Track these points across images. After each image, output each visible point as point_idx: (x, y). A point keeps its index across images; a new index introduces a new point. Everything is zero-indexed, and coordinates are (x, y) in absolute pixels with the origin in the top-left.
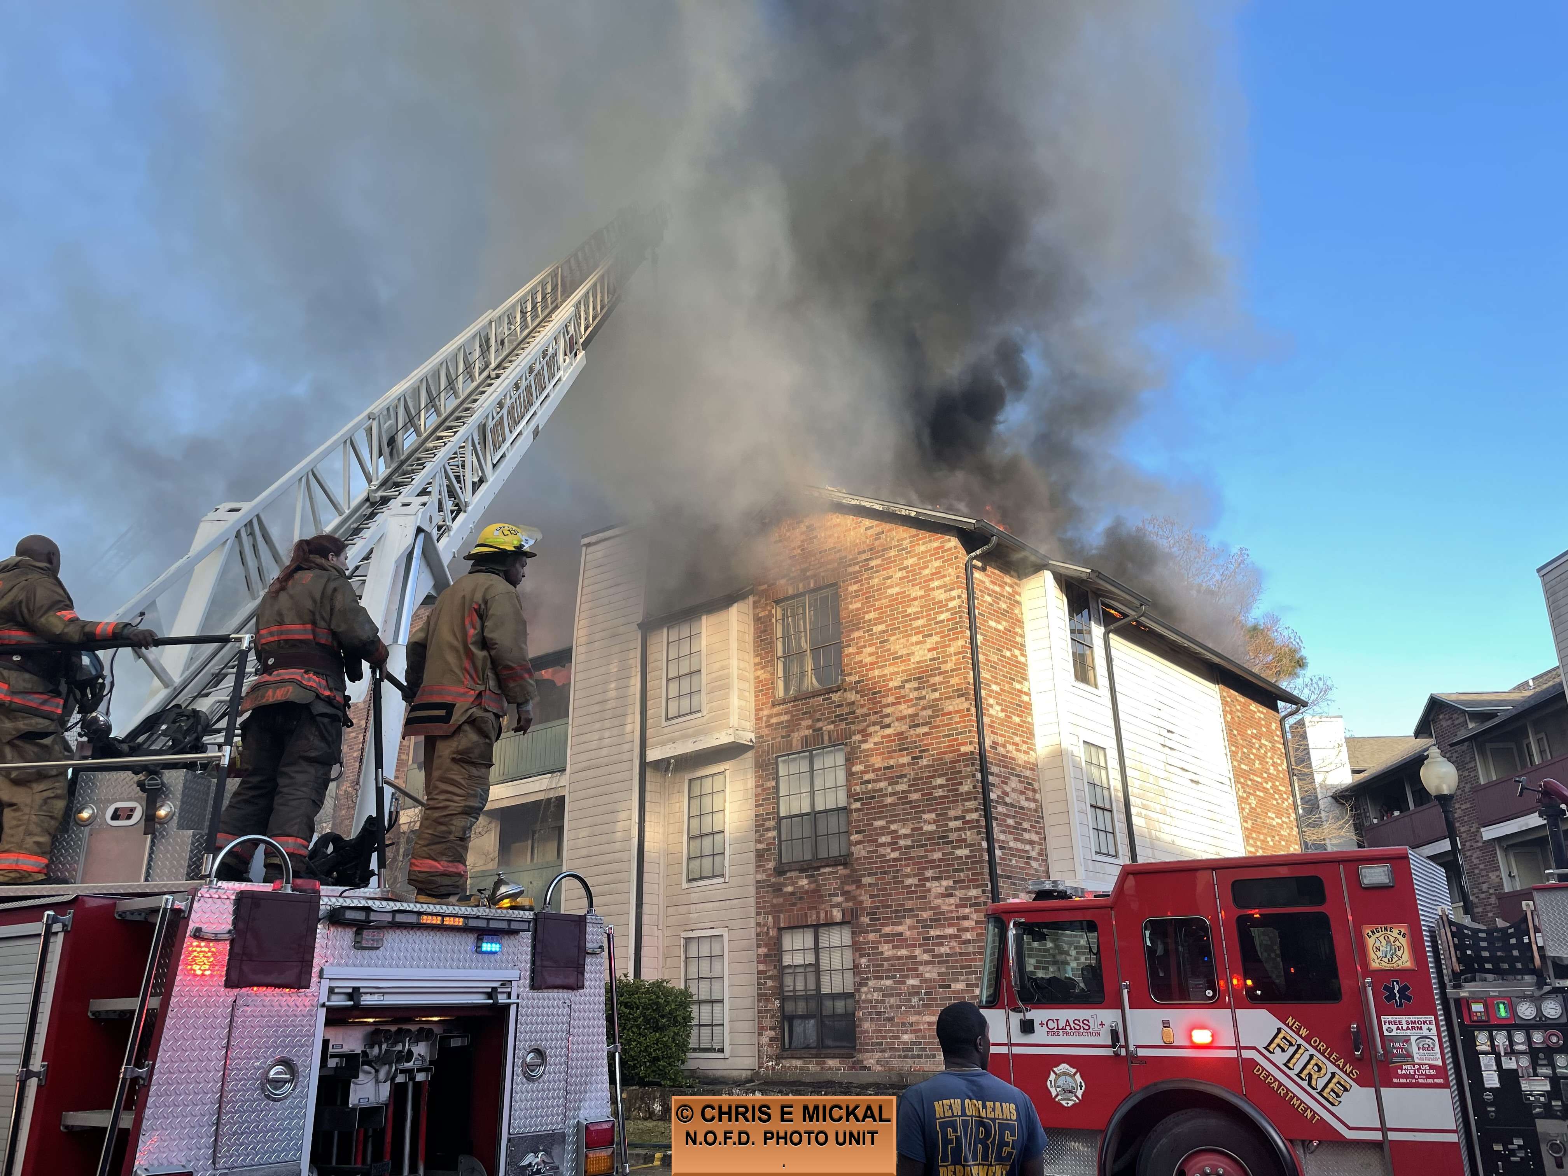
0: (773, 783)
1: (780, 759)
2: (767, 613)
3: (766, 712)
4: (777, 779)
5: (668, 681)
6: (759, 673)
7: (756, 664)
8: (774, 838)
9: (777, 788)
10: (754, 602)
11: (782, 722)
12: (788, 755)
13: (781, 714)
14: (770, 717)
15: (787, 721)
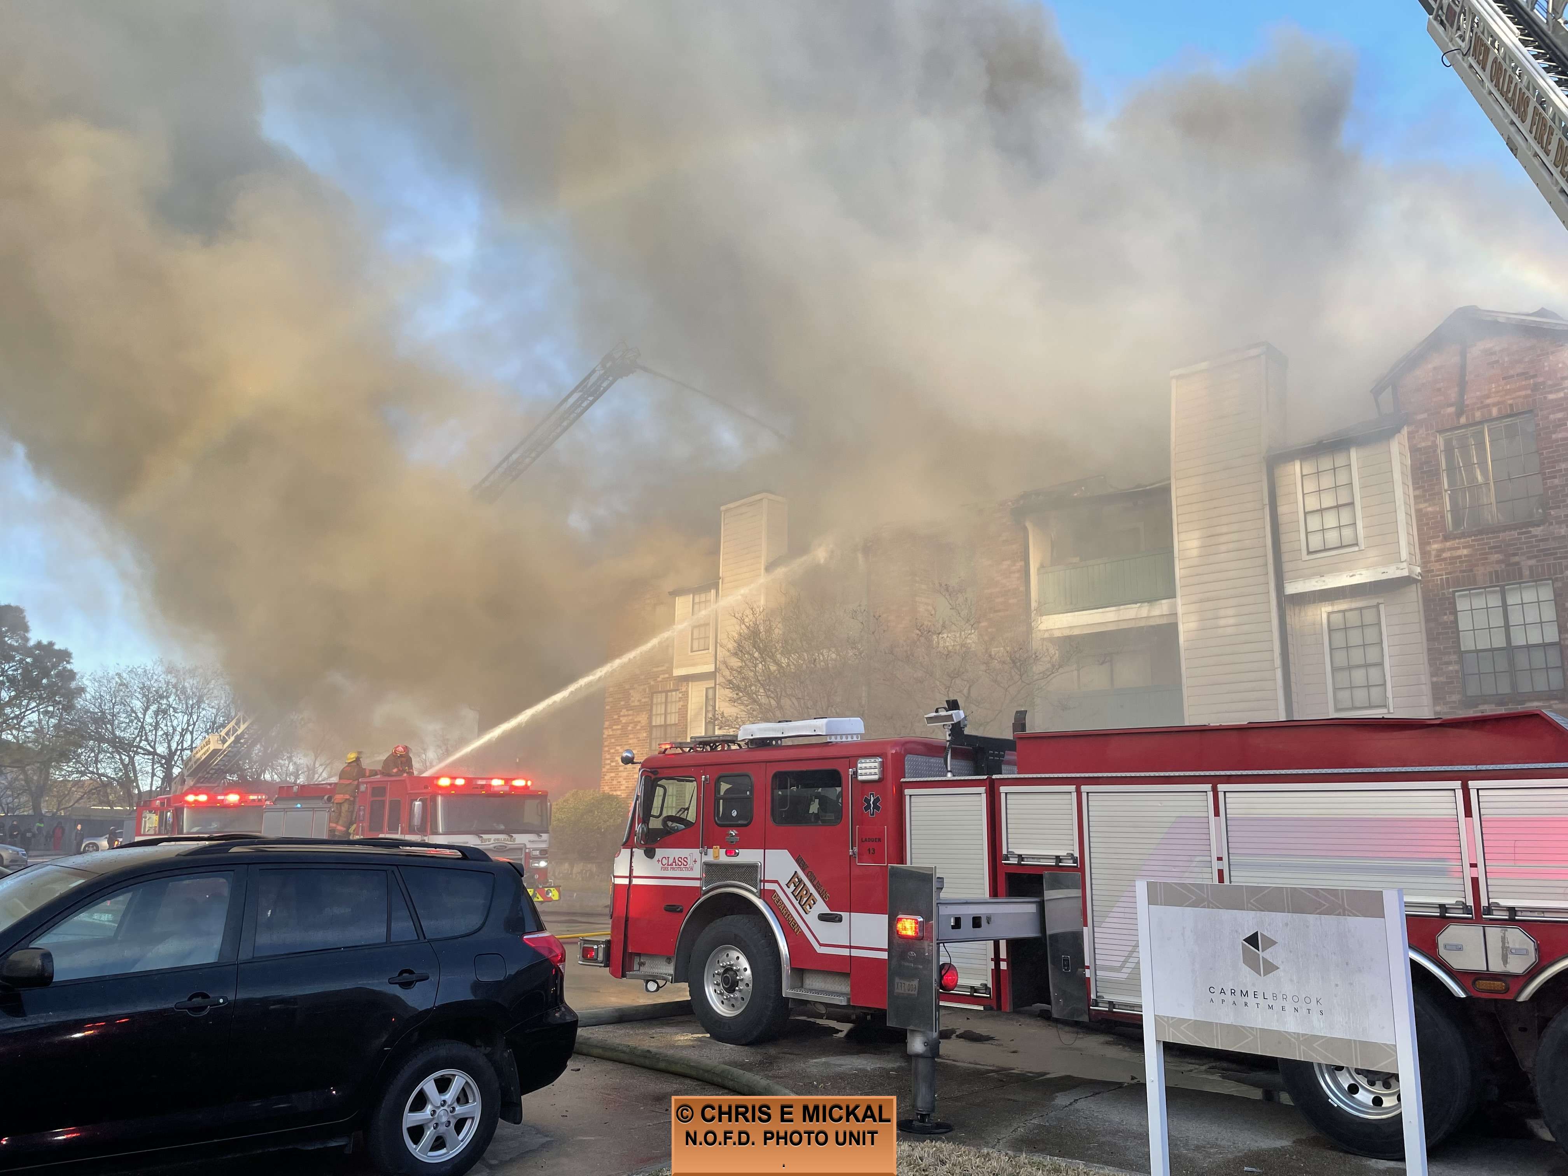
0: (1452, 618)
1: (1456, 594)
2: (1430, 443)
3: (1435, 546)
4: (1455, 612)
5: (1306, 513)
6: (1422, 506)
7: (1415, 497)
8: (1457, 672)
9: (1456, 621)
10: (1409, 433)
11: (1460, 557)
12: (1470, 590)
13: (1458, 548)
14: (1442, 550)
15: (1466, 556)
